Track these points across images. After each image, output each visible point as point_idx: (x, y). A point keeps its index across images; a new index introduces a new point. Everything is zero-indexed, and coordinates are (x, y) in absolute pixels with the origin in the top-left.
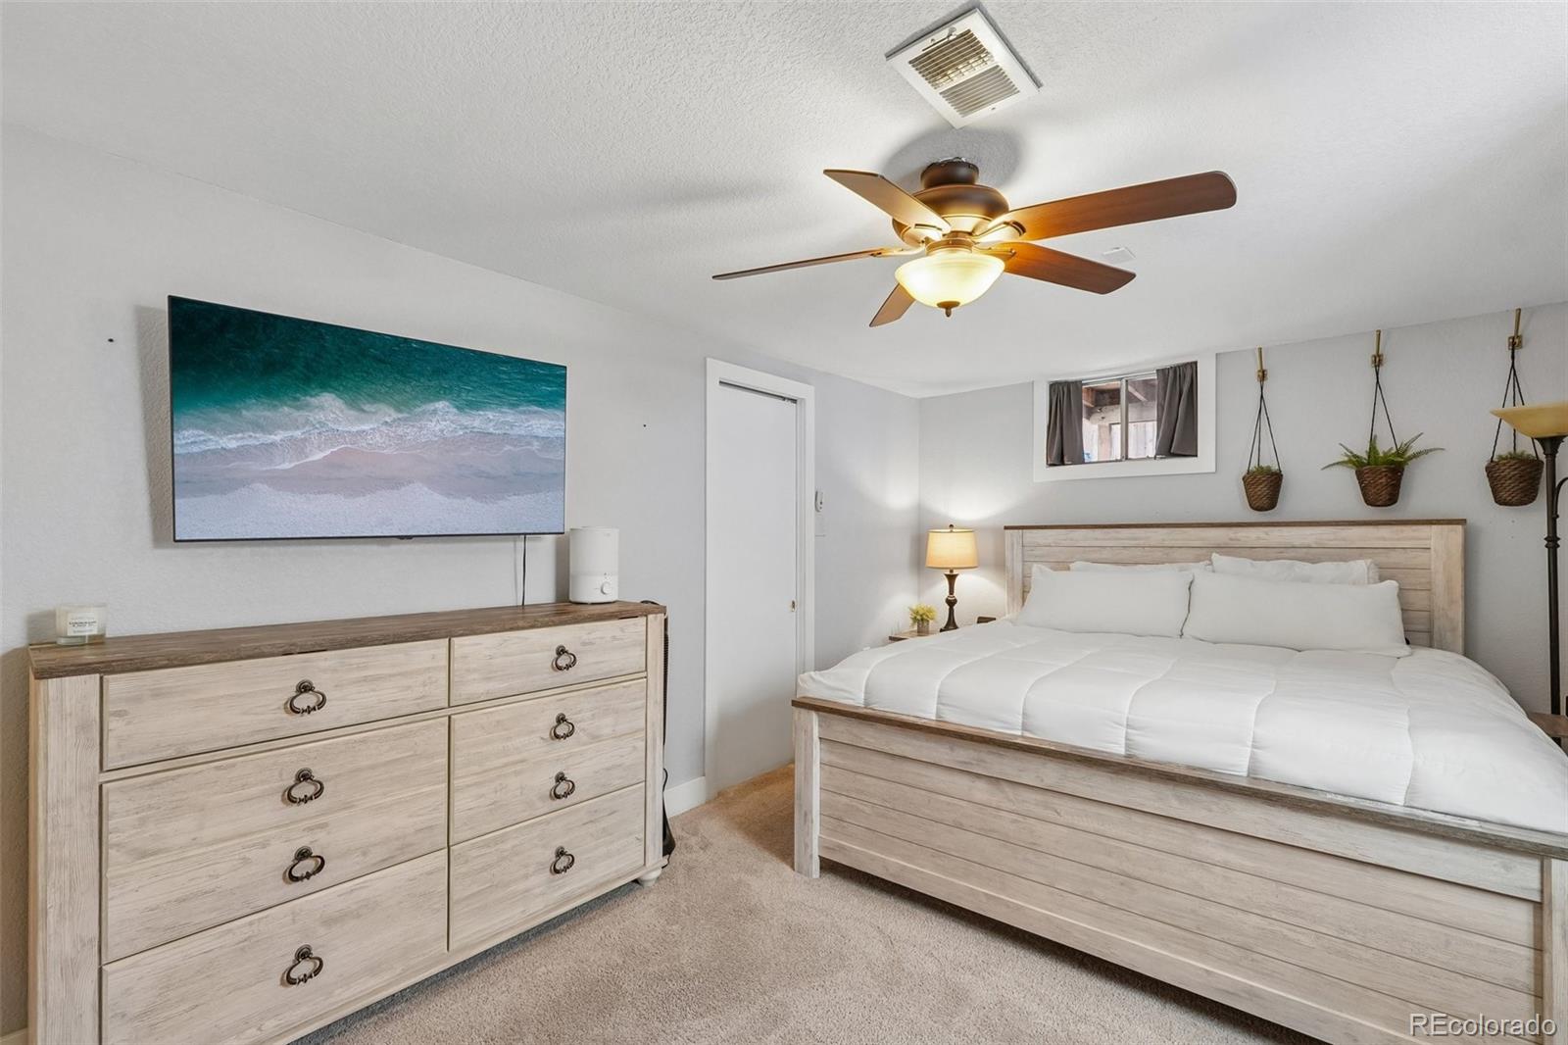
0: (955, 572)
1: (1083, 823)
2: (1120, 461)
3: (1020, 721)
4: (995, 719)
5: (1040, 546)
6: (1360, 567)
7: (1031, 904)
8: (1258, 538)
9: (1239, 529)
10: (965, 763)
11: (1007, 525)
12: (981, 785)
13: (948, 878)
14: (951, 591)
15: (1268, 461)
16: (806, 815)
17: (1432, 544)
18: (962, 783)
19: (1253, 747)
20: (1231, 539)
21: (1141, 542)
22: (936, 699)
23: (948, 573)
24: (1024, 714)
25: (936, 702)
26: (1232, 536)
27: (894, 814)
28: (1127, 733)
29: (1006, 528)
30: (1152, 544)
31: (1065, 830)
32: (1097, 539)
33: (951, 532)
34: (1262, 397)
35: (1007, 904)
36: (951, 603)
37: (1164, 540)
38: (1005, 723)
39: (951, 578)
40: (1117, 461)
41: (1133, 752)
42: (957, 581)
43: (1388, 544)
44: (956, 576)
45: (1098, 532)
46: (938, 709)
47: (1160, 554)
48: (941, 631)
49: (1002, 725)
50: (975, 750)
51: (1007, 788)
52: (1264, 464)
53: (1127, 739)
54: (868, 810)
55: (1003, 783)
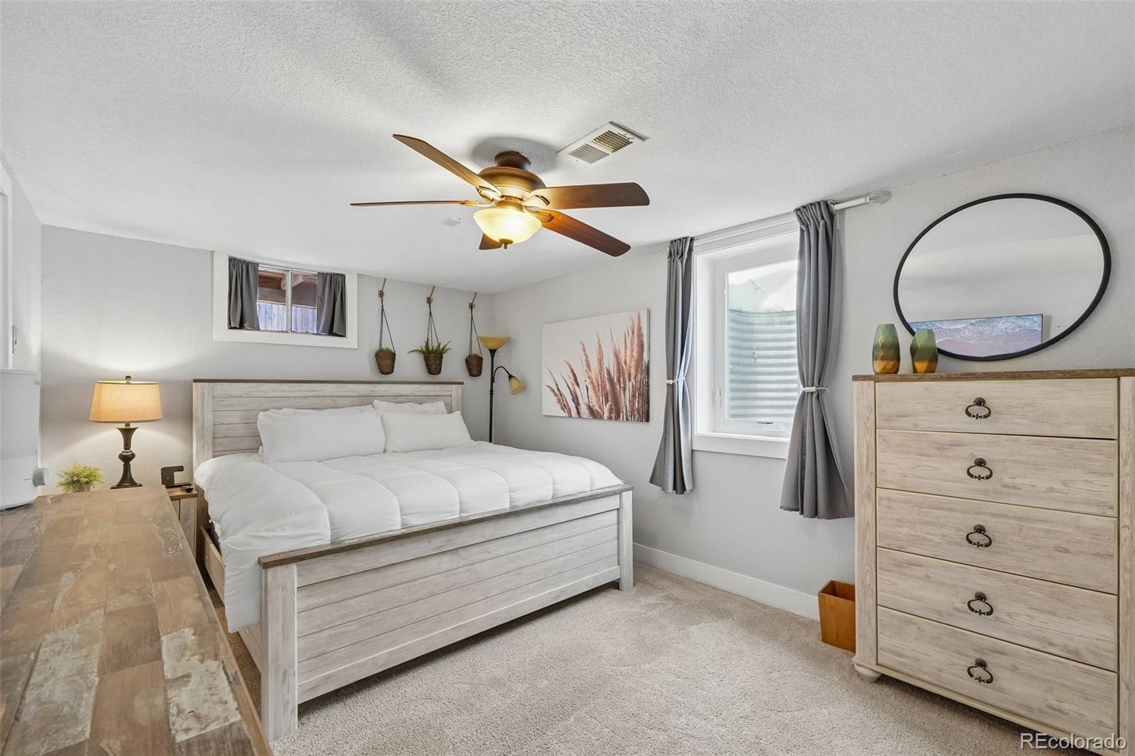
0: (132, 426)
1: (501, 552)
2: (287, 332)
3: (459, 508)
4: (446, 512)
5: (231, 397)
6: (441, 405)
7: (478, 616)
8: (386, 391)
9: (376, 385)
10: (439, 547)
11: (196, 378)
12: (447, 558)
13: (426, 636)
14: (127, 445)
15: (386, 345)
16: (285, 673)
17: (453, 393)
18: (433, 564)
19: (554, 484)
20: (372, 391)
21: (317, 393)
22: (399, 513)
23: (123, 426)
24: (460, 502)
25: (399, 515)
26: (373, 389)
27: (379, 617)
28: (510, 496)
29: (196, 381)
30: (326, 394)
31: (493, 560)
32: (284, 391)
33: (128, 383)
34: (383, 310)
35: (465, 626)
36: (127, 459)
37: (333, 392)
38: (449, 512)
39: (127, 433)
40: (283, 332)
41: (514, 504)
42: (135, 438)
43: (438, 394)
44: (134, 429)
45: (285, 386)
46: (402, 519)
47: (329, 401)
48: (113, 488)
49: (449, 514)
50: (445, 536)
51: (462, 552)
52: (384, 347)
53: (511, 498)
54: (353, 628)
55: (460, 550)
